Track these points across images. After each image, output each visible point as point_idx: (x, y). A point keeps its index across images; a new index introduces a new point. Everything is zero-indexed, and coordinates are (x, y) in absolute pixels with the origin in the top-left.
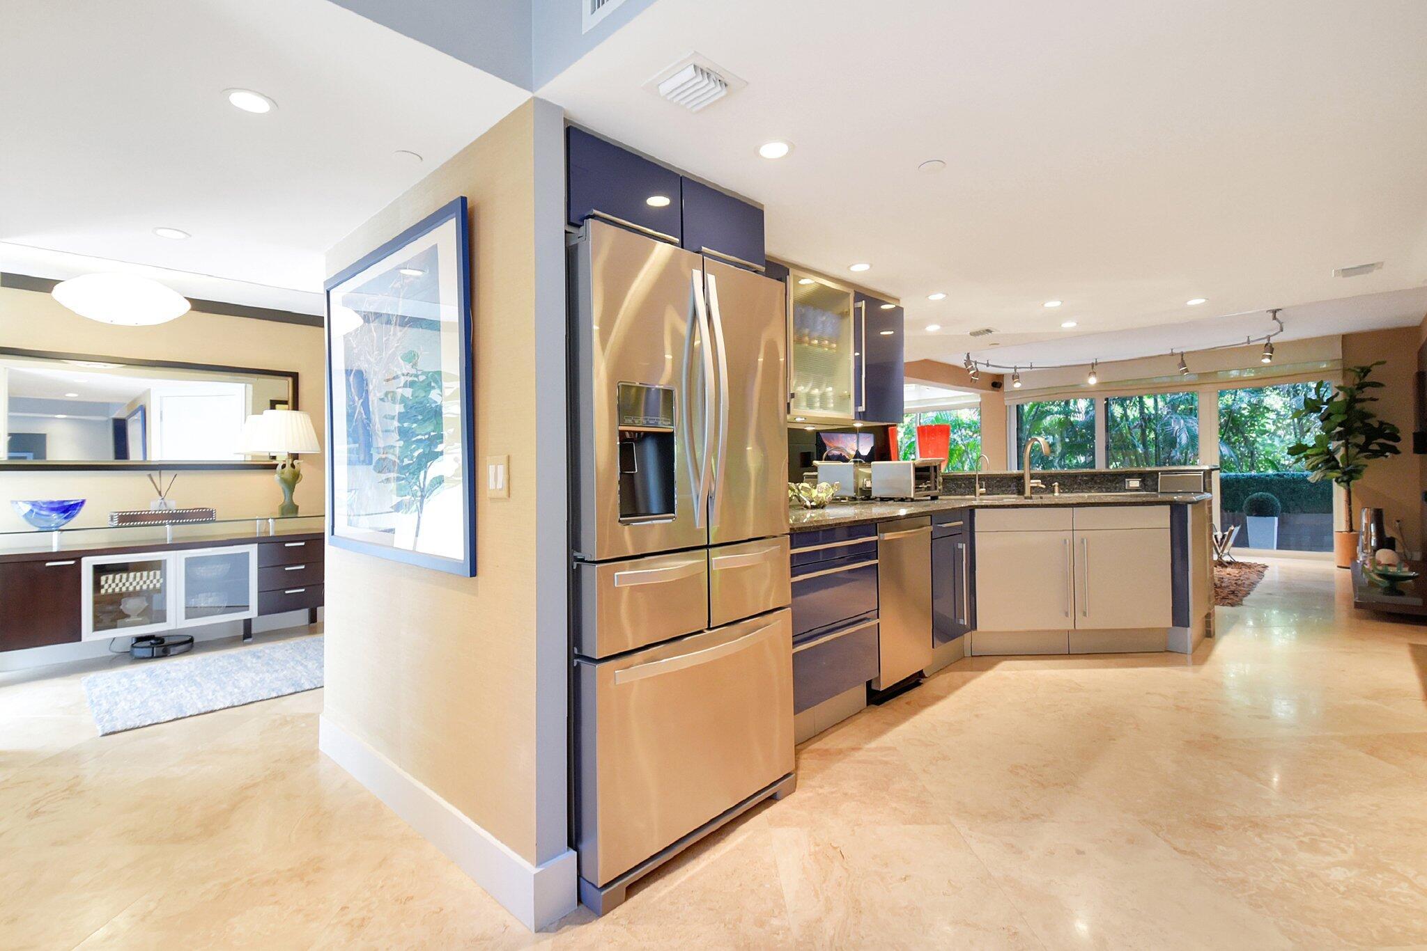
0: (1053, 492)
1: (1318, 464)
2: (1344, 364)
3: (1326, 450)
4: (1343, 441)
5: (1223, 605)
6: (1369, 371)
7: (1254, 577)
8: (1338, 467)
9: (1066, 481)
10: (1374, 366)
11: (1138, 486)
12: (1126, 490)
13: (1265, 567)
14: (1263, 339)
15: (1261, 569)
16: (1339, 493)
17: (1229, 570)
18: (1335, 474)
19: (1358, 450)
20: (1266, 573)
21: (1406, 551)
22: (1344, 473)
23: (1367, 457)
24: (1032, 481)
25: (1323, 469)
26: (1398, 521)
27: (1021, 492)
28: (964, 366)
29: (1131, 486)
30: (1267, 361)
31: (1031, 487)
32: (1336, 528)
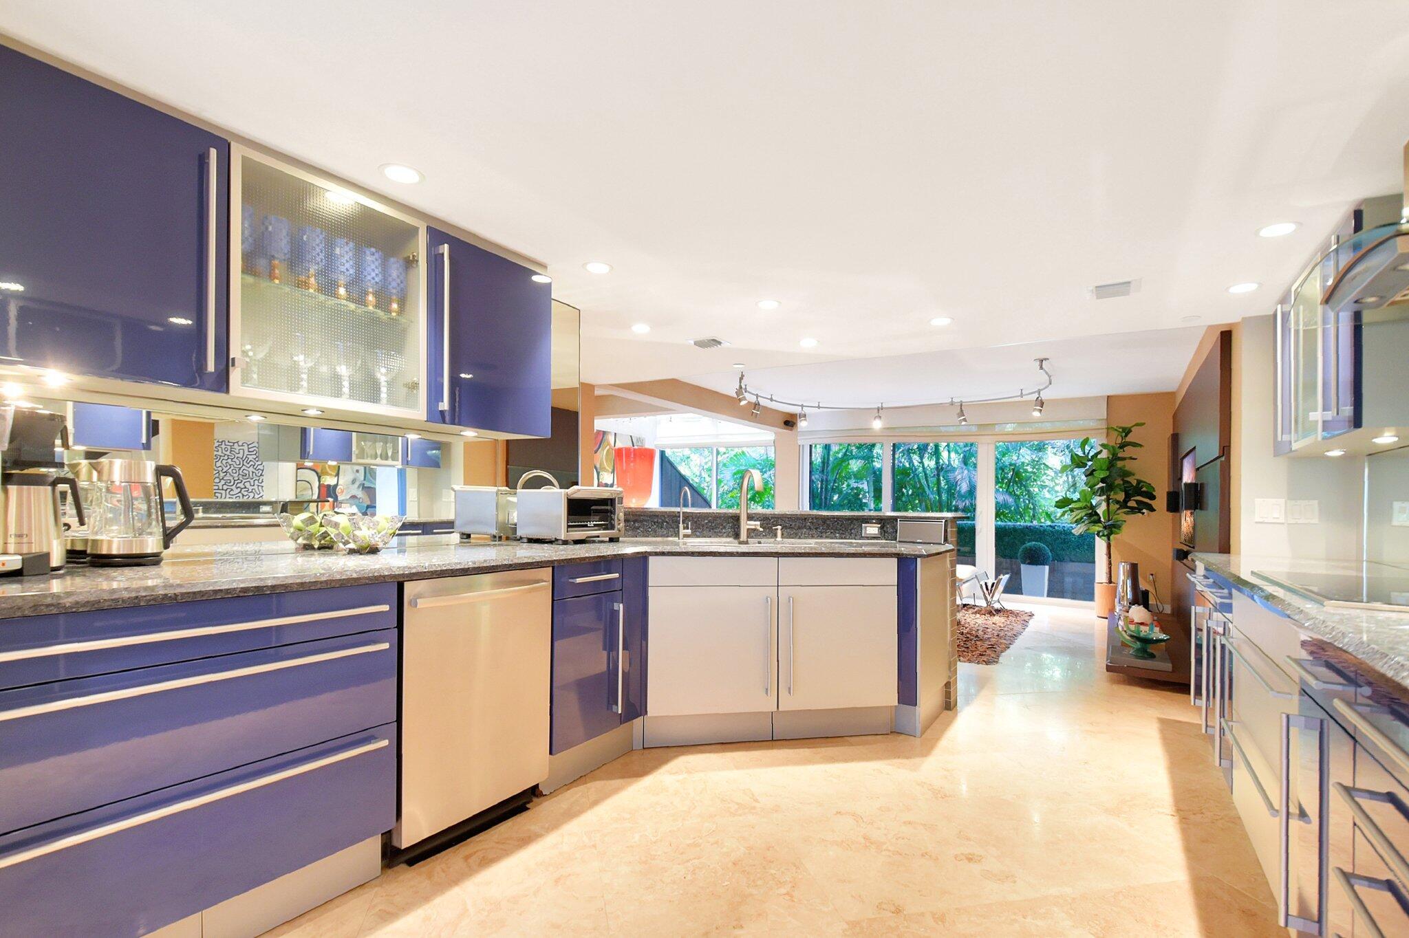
0: (776, 536)
1: (1082, 518)
2: (1108, 424)
3: (1089, 505)
4: (1105, 497)
5: (978, 663)
6: (1130, 431)
7: (1018, 627)
8: (1099, 521)
9: (794, 524)
10: (1135, 427)
11: (877, 532)
12: (862, 538)
13: (1031, 615)
14: (1034, 392)
15: (1026, 618)
16: (1100, 545)
17: (996, 619)
18: (1097, 528)
19: (1118, 506)
20: (1032, 622)
21: (1159, 603)
22: (1105, 527)
23: (1126, 513)
24: (749, 522)
25: (1086, 522)
26: (1152, 575)
27: (737, 535)
28: (735, 396)
29: (868, 532)
30: (1036, 414)
31: (748, 529)
32: (1097, 580)
